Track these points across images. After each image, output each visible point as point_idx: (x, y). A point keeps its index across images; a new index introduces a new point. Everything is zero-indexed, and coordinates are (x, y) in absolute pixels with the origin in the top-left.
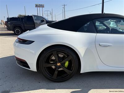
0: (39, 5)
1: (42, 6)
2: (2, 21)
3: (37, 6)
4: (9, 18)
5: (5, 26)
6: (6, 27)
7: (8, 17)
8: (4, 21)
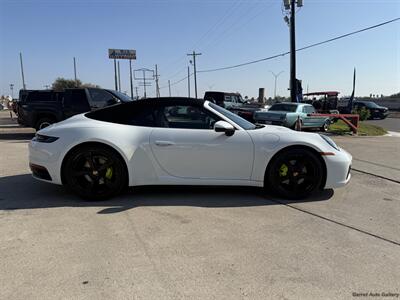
0: (122, 51)
1: (130, 55)
2: (3, 98)
3: (113, 54)
4: (26, 91)
5: (13, 113)
6: (15, 116)
7: (22, 88)
8: (11, 99)
